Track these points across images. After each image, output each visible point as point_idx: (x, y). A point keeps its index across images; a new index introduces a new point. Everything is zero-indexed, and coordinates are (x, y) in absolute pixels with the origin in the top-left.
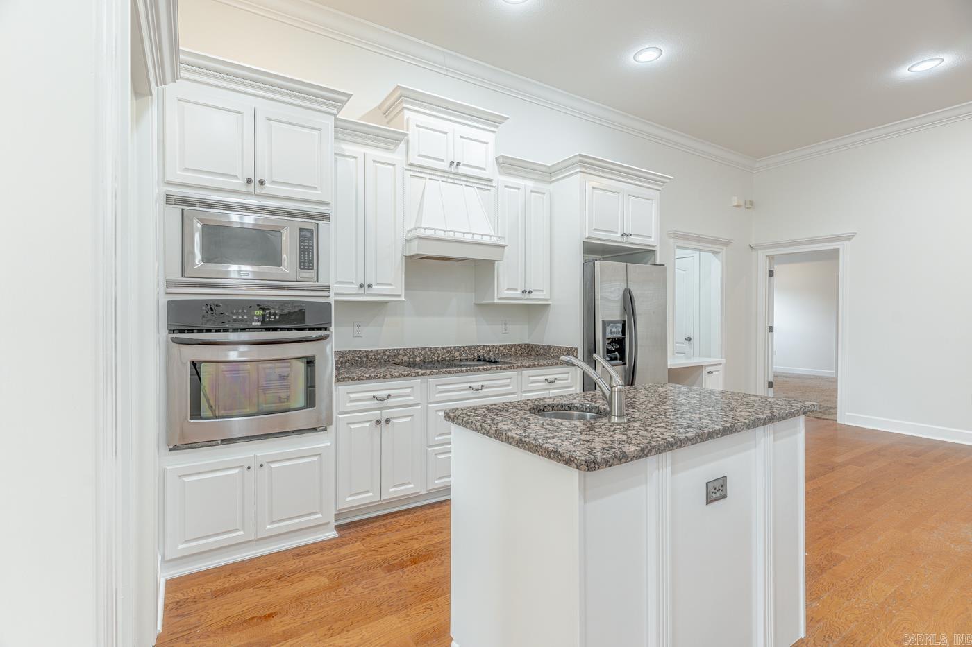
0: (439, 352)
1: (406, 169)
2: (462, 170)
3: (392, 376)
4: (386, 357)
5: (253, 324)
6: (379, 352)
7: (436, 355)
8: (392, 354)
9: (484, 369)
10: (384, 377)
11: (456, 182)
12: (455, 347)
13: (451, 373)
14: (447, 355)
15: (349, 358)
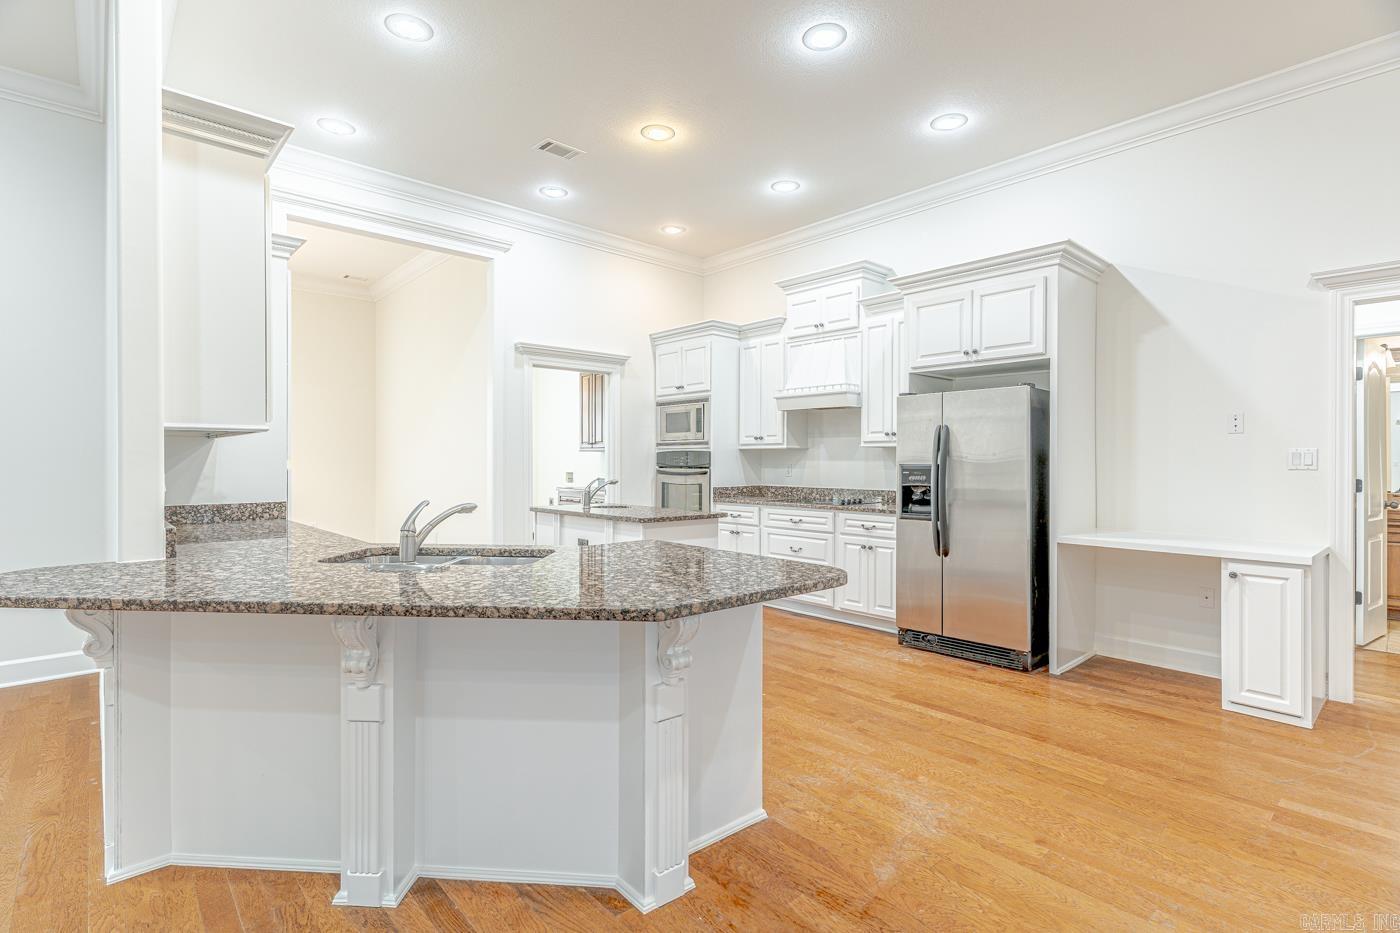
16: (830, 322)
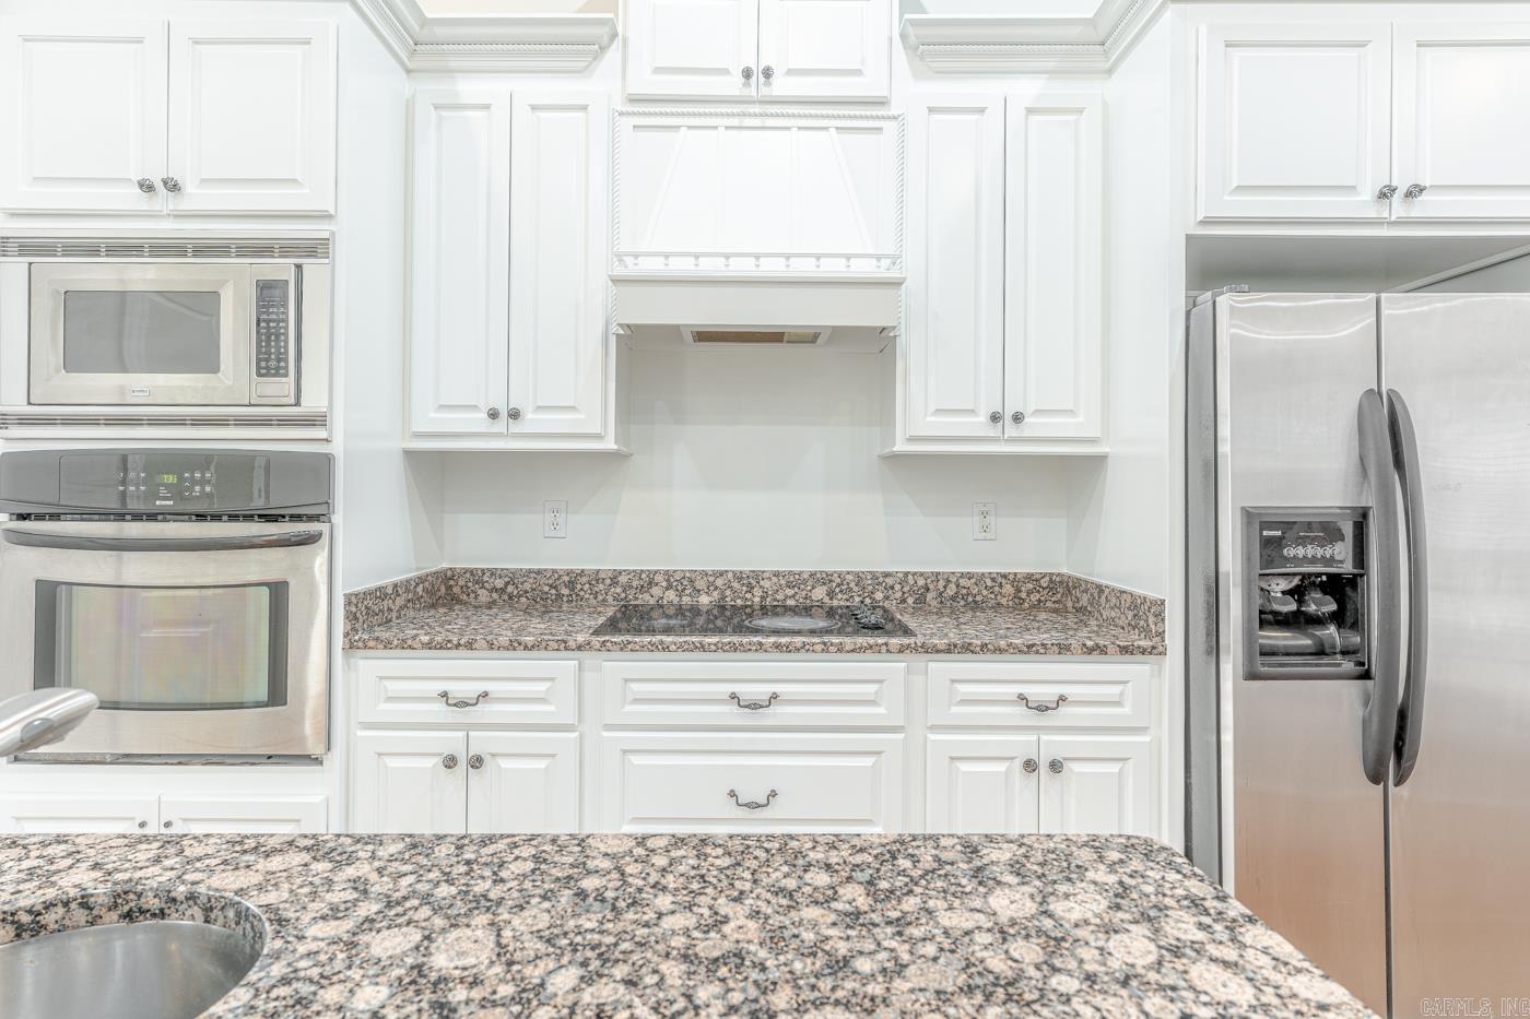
0: (766, 583)
1: (621, 114)
2: (781, 86)
3: (491, 646)
4: (619, 590)
5: (158, 503)
6: (602, 575)
7: (758, 592)
8: (634, 584)
9: (778, 646)
10: (470, 646)
11: (770, 122)
12: (812, 575)
13: (666, 649)
14: (790, 592)
15: (527, 586)
16: (790, 72)
